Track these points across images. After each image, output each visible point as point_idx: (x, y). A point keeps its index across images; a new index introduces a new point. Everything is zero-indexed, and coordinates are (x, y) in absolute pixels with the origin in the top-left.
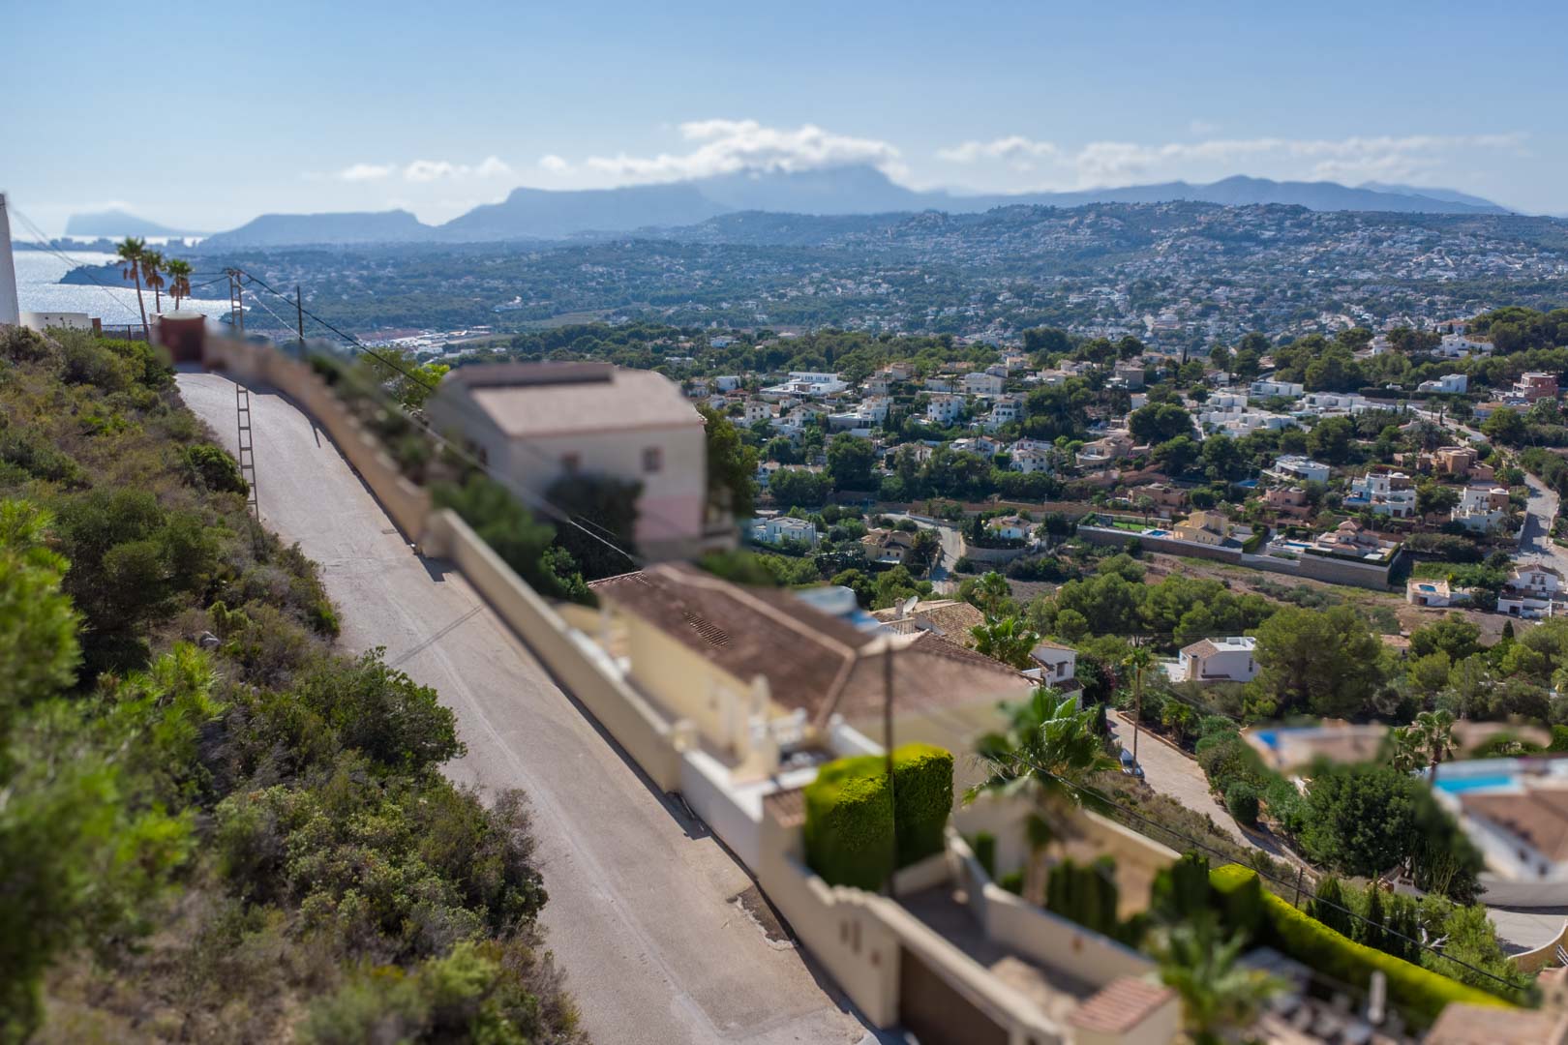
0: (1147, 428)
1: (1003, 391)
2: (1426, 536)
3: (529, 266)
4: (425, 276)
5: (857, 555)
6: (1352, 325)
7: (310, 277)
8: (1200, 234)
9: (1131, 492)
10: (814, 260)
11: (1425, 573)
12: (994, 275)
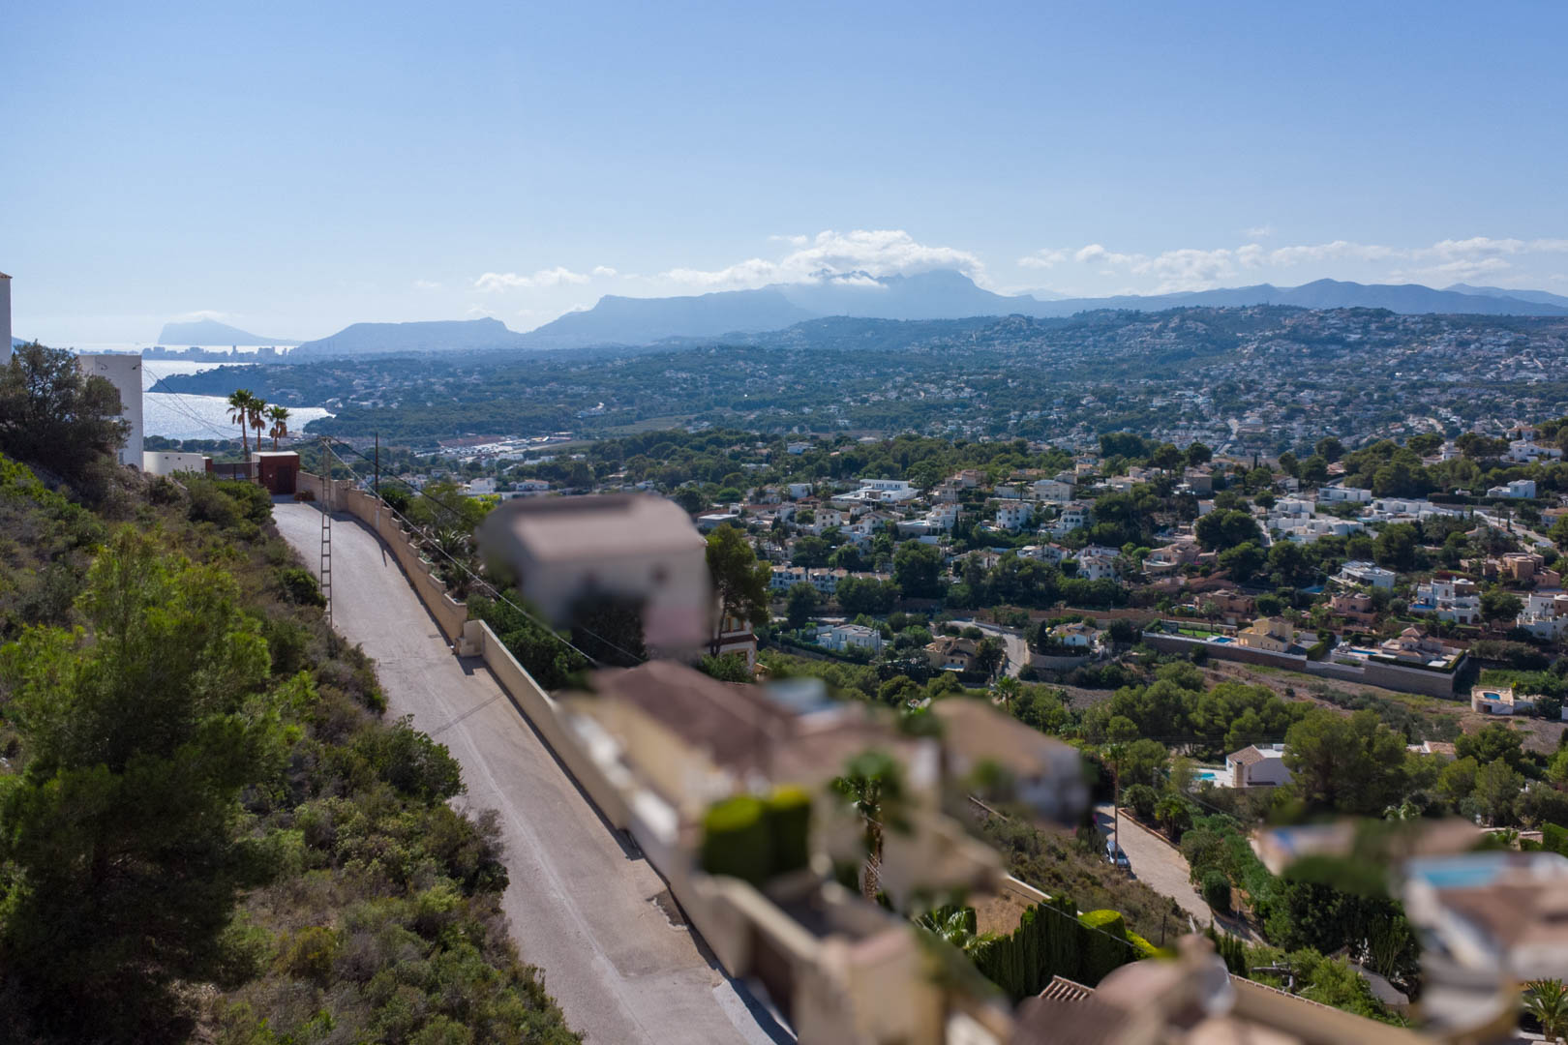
0: (1213, 534)
1: (1072, 498)
2: (1491, 643)
3: (614, 372)
4: (509, 383)
5: (920, 663)
6: (1439, 428)
7: (396, 384)
8: (1286, 337)
9: (1197, 599)
10: (899, 364)
11: (1492, 681)
12: (1078, 378)
